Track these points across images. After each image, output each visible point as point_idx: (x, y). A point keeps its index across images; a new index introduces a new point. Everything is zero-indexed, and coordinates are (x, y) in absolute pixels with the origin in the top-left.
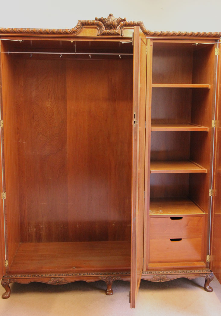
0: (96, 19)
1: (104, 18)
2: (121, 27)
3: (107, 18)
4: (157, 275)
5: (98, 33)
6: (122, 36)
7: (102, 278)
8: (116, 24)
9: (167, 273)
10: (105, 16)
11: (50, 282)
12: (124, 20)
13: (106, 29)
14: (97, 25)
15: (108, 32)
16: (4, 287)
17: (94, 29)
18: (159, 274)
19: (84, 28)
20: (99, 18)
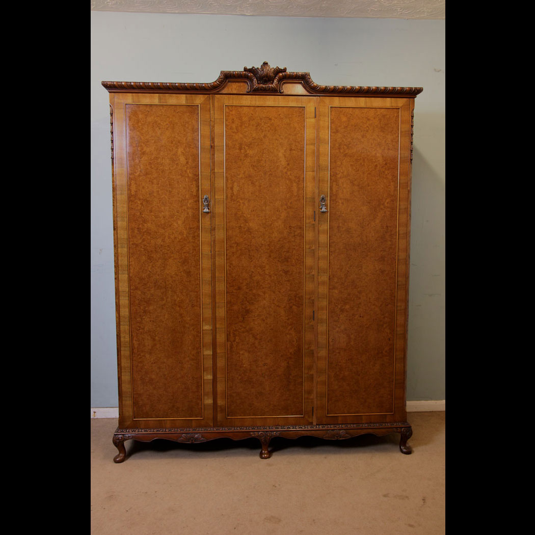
0: (245, 69)
1: (256, 67)
2: (280, 80)
3: (260, 67)
4: (332, 430)
5: (248, 88)
6: (281, 93)
7: (255, 434)
8: (272, 75)
9: (346, 428)
10: (258, 65)
11: (180, 440)
12: (285, 70)
13: (258, 83)
14: (246, 77)
15: (262, 87)
16: (116, 446)
17: (242, 84)
18: (335, 428)
19: (229, 82)
20: (249, 67)
